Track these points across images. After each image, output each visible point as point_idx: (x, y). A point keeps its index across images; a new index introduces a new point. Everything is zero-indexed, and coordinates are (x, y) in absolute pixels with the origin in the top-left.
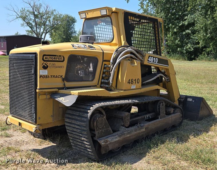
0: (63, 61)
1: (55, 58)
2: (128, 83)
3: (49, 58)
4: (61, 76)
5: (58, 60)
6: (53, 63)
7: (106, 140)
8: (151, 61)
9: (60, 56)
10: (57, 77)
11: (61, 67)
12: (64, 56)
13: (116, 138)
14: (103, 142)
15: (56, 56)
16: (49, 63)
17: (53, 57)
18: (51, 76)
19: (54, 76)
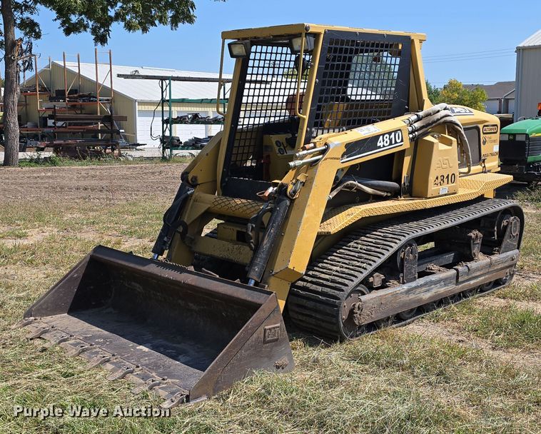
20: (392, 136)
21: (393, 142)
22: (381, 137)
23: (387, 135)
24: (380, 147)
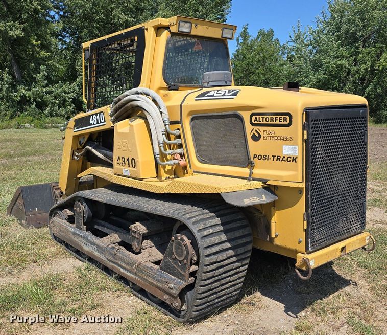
20: (98, 116)
21: (99, 122)
22: (91, 117)
23: (95, 116)
24: (91, 125)
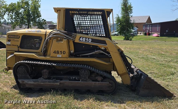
0: (19, 38)
1: (14, 37)
2: (54, 53)
3: (11, 36)
4: (18, 46)
5: (16, 37)
6: (13, 39)
7: (23, 81)
8: (82, 41)
9: (17, 36)
10: (15, 45)
11: (17, 41)
12: (20, 36)
13: (31, 82)
14: (21, 81)
15: (15, 35)
16: (11, 39)
17: (14, 36)
18: (12, 45)
19: (14, 45)
